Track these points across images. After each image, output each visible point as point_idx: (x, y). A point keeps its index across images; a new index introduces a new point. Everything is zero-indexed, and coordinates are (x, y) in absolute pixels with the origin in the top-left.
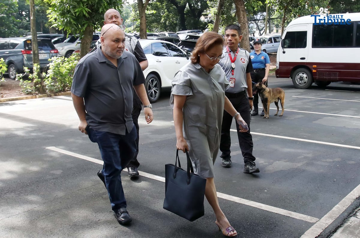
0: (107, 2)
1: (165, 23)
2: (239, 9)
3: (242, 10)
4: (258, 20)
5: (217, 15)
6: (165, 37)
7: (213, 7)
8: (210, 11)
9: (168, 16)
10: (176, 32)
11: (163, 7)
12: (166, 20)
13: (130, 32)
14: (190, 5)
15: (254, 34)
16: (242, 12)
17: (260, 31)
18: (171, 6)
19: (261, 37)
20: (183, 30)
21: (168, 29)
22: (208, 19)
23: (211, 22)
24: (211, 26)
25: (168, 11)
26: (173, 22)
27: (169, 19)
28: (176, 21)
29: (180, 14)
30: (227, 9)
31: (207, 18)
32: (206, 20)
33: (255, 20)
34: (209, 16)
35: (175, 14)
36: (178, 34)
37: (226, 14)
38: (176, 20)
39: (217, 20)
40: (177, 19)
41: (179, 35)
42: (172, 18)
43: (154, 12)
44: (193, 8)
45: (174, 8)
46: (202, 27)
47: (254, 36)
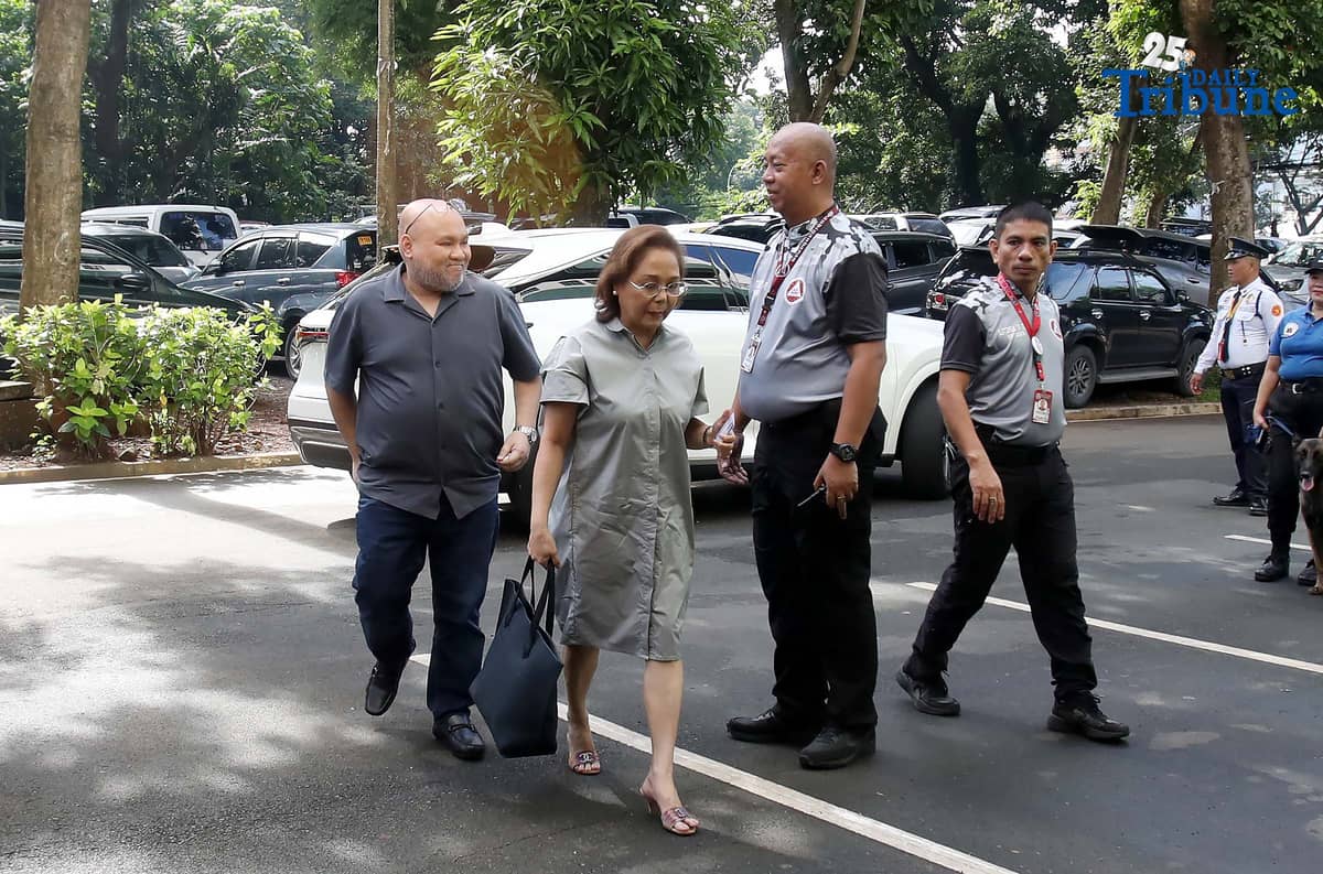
0: (670, 92)
1: (895, 175)
2: (1216, 120)
3: (1227, 125)
4: (1293, 166)
5: (1117, 143)
6: (893, 232)
7: (1100, 113)
8: (1085, 125)
9: (907, 145)
10: (940, 213)
11: (887, 112)
12: (897, 164)
13: (750, 208)
14: (1001, 104)
15: (1274, 225)
16: (1225, 134)
17: (1303, 212)
18: (924, 107)
19: (1306, 239)
20: (968, 204)
21: (906, 201)
22: (1078, 159)
23: (1090, 173)
24: (1087, 191)
25: (909, 125)
26: (928, 172)
27: (914, 158)
28: (943, 166)
29: (957, 141)
30: (1163, 119)
31: (1073, 156)
32: (1066, 166)
33: (1282, 168)
34: (1083, 146)
35: (940, 140)
36: (947, 219)
37: (1155, 141)
38: (938, 163)
39: (1118, 165)
40: (944, 162)
41: (950, 226)
42: (926, 155)
43: (851, 128)
44: (1013, 114)
45: (935, 114)
46: (1049, 195)
47: (1274, 234)
